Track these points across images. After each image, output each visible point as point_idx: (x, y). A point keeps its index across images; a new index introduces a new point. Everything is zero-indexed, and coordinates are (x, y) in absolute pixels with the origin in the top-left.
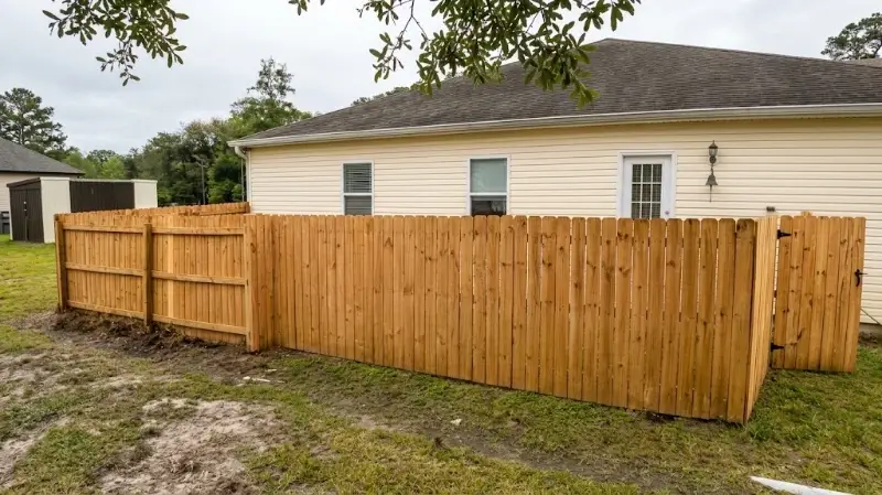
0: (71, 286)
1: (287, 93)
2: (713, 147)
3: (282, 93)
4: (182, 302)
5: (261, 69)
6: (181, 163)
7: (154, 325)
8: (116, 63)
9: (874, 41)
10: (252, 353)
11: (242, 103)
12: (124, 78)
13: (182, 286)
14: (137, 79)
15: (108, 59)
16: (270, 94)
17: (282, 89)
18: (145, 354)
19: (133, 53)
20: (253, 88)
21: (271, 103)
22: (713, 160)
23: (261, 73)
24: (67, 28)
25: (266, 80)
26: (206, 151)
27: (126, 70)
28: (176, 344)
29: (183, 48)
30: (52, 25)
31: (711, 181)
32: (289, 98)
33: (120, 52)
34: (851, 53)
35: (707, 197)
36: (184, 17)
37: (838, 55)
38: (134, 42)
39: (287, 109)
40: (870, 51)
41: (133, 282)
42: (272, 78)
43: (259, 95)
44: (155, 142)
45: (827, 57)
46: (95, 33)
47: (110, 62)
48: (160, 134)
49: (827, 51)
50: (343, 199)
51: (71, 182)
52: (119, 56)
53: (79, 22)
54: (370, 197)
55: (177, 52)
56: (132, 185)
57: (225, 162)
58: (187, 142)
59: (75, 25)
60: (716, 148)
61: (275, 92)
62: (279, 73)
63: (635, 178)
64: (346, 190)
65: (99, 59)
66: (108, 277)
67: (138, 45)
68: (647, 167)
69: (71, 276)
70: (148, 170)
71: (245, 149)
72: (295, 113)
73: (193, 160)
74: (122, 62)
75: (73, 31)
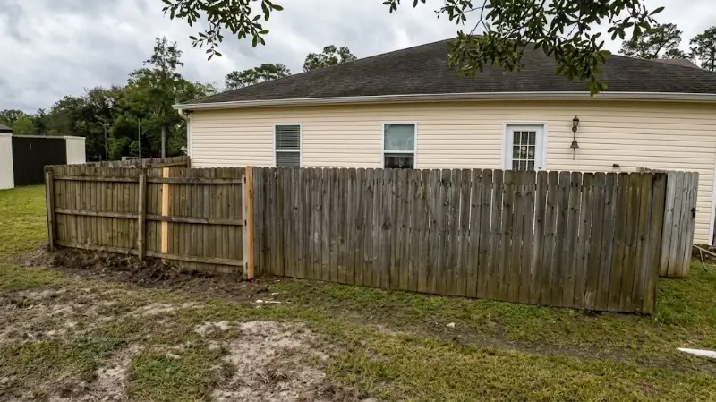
0: (61, 228)
1: (177, 66)
2: (576, 120)
3: (173, 67)
4: (176, 240)
5: (156, 45)
6: (84, 122)
7: (151, 261)
8: (205, 41)
9: (655, 45)
10: (250, 281)
11: (140, 72)
12: (210, 54)
13: (176, 227)
14: (220, 55)
15: (199, 38)
16: (163, 66)
17: (173, 63)
18: (151, 285)
19: (221, 34)
20: (148, 61)
21: (163, 74)
22: (574, 129)
23: (156, 49)
24: (177, 12)
25: (159, 54)
26: (106, 112)
27: (213, 47)
28: (176, 276)
29: (266, 32)
30: (165, 9)
31: (575, 145)
32: (178, 69)
33: (210, 33)
34: (639, 53)
35: (571, 156)
36: (279, 8)
37: (630, 54)
38: (223, 25)
39: (176, 79)
40: (653, 53)
41: (126, 223)
42: (165, 53)
43: (152, 67)
44: (62, 104)
45: (623, 54)
46: (199, 17)
47: (201, 40)
48: (66, 97)
49: (622, 51)
50: (274, 155)
51: (13, 137)
52: (208, 36)
53: (188, 7)
54: (299, 153)
55: (260, 35)
56: (64, 141)
57: (123, 121)
58: (90, 105)
59: (186, 10)
60: (578, 120)
61: (167, 64)
62: (171, 49)
63: (516, 141)
64: (277, 147)
65: (192, 38)
66: (99, 220)
67: (226, 27)
68: (525, 133)
69: (61, 220)
70: (55, 128)
71: (188, 112)
72: (182, 82)
73: (95, 120)
74: (210, 40)
75: (182, 14)
